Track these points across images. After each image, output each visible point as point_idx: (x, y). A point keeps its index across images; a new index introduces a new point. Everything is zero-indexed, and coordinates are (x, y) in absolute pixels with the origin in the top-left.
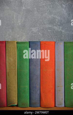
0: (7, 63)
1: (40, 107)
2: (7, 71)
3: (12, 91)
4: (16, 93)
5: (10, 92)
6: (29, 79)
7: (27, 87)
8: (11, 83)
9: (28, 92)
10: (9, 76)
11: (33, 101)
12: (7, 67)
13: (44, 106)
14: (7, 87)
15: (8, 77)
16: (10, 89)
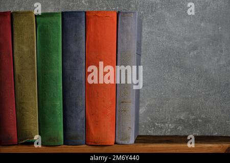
0: (16, 57)
1: (86, 144)
2: (17, 72)
3: (27, 113)
4: (36, 117)
5: (23, 115)
6: (61, 87)
7: (59, 103)
8: (24, 96)
9: (60, 114)
10: (20, 82)
11: (72, 133)
12: (17, 64)
13: (95, 143)
14: (18, 104)
15: (18, 84)
16: (23, 108)
